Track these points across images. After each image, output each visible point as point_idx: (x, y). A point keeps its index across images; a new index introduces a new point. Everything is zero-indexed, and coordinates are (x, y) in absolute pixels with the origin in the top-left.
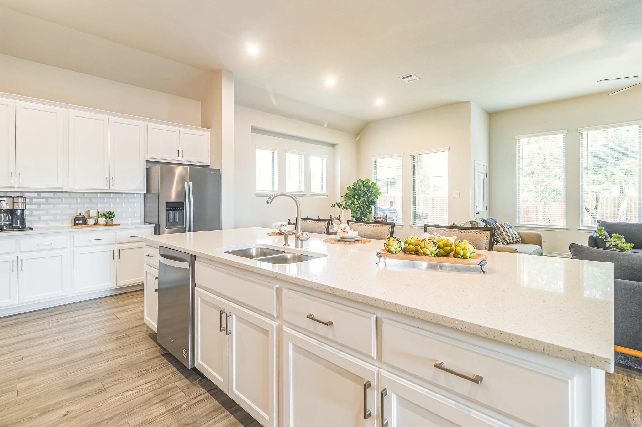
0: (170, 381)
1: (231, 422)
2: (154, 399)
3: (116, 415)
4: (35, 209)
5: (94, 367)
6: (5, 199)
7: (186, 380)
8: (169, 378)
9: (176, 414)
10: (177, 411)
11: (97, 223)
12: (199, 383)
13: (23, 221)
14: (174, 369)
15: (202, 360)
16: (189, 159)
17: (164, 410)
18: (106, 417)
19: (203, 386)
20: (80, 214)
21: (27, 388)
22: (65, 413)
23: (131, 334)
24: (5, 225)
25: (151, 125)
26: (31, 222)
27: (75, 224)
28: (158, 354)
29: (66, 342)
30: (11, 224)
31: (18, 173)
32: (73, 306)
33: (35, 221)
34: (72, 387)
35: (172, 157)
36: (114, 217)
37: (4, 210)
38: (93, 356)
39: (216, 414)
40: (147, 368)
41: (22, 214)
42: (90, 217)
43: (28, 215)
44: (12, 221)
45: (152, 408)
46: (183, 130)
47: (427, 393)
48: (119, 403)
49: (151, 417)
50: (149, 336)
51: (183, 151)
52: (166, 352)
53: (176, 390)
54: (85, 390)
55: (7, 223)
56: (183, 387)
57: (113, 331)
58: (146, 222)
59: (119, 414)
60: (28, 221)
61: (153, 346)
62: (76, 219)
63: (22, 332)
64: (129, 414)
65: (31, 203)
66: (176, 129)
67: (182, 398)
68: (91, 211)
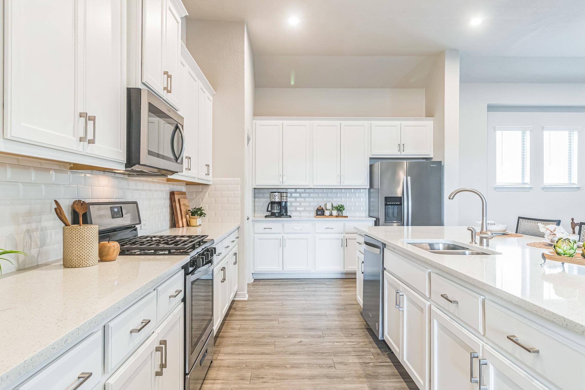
0: (366, 346)
1: (403, 386)
2: (352, 353)
3: (326, 353)
4: (294, 202)
5: (320, 322)
6: (277, 194)
7: (379, 350)
8: (366, 344)
9: (364, 366)
10: (365, 365)
11: (331, 215)
12: (387, 355)
13: (286, 211)
14: (372, 340)
15: (389, 334)
16: (410, 152)
17: (357, 361)
18: (321, 351)
19: (390, 358)
20: (320, 206)
21: (284, 322)
22: (300, 341)
23: (348, 308)
24: (277, 212)
25: (374, 123)
26: (291, 211)
27: (317, 215)
28: (364, 327)
29: (306, 303)
30: (280, 213)
31: (284, 174)
32: (314, 280)
33: (293, 211)
34: (305, 329)
35: (393, 152)
36: (344, 210)
37: (276, 202)
38: (320, 315)
39: (393, 378)
40: (353, 333)
41: (286, 205)
42: (327, 210)
43: (289, 206)
44: (281, 211)
45: (349, 357)
46: (404, 123)
47: (509, 364)
48: (330, 347)
49: (347, 361)
50: (360, 313)
51: (403, 145)
52: (369, 327)
53: (369, 353)
54: (312, 333)
55: (278, 211)
56: (374, 353)
57: (337, 303)
58: (370, 216)
59: (328, 353)
60: (290, 211)
61: (361, 321)
62: (318, 210)
63: (284, 290)
64: (334, 355)
65: (291, 197)
66: (397, 123)
67: (371, 359)
68: (328, 204)
